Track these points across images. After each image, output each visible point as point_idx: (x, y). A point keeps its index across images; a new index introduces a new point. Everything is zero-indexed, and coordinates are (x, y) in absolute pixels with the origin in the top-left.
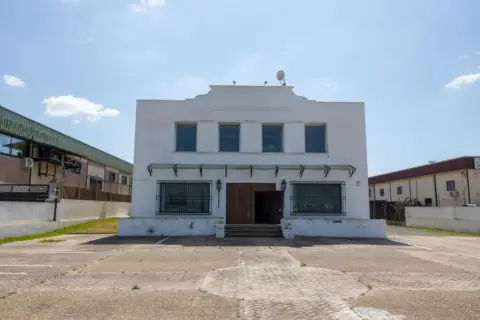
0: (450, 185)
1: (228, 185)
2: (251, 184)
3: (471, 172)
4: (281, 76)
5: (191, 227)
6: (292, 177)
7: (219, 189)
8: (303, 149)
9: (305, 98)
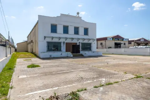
0: (101, 44)
1: (66, 43)
2: (72, 43)
3: (106, 41)
4: (78, 13)
5: (61, 55)
6: (81, 41)
7: (64, 44)
8: (83, 34)
9: (84, 21)
